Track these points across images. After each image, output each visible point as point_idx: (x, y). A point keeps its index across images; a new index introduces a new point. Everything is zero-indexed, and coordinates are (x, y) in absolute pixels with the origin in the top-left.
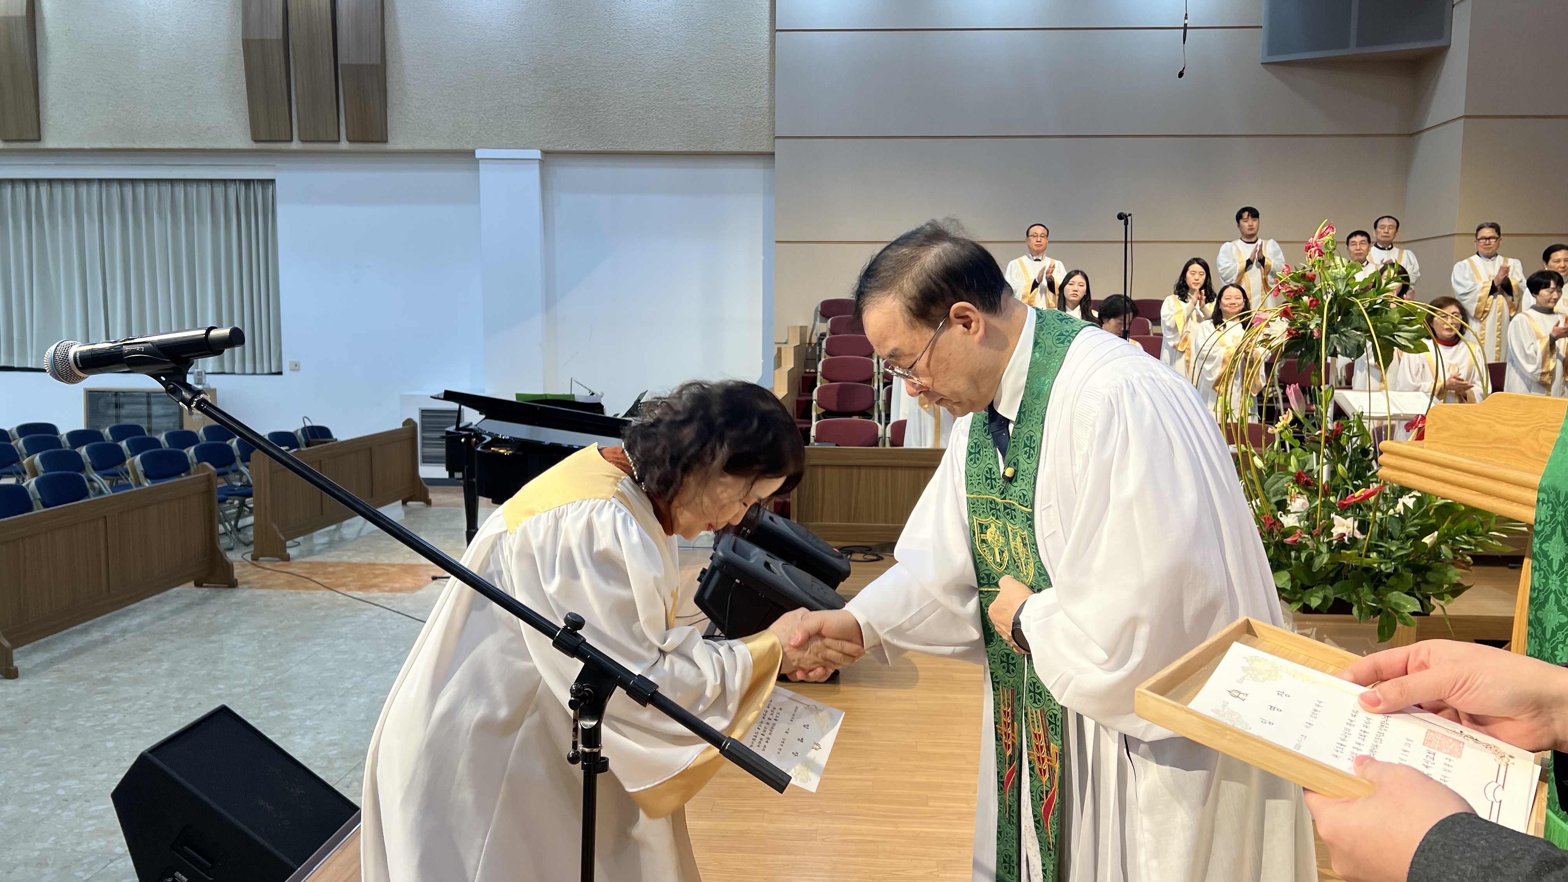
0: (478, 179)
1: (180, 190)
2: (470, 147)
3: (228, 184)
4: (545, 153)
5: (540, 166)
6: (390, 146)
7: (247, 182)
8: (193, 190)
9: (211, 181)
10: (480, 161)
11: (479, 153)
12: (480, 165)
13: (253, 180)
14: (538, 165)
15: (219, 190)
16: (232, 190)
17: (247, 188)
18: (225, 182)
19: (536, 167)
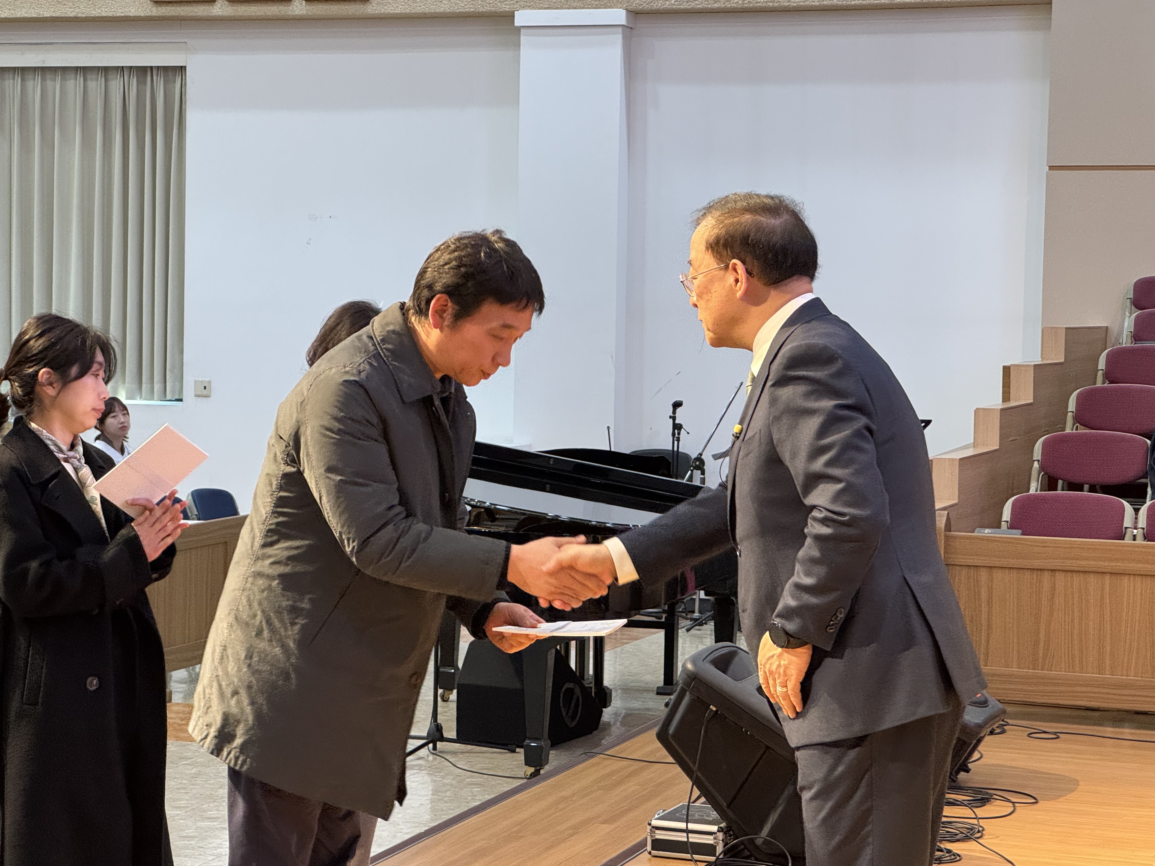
0: (517, 60)
1: (35, 86)
2: (505, 7)
3: (110, 76)
4: (634, 14)
5: (624, 38)
6: (370, 9)
7: (142, 71)
8: (55, 85)
9: (85, 71)
10: (522, 31)
11: (522, 18)
12: (522, 37)
13: (151, 67)
14: (620, 36)
15: (96, 85)
16: (116, 84)
17: (141, 83)
18: (106, 71)
19: (618, 38)
